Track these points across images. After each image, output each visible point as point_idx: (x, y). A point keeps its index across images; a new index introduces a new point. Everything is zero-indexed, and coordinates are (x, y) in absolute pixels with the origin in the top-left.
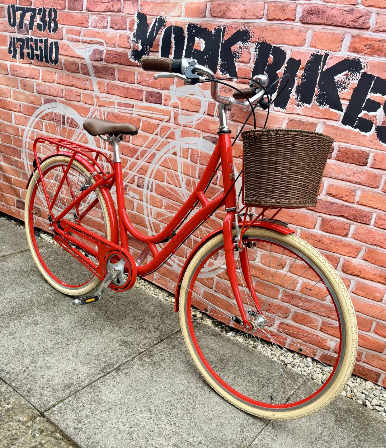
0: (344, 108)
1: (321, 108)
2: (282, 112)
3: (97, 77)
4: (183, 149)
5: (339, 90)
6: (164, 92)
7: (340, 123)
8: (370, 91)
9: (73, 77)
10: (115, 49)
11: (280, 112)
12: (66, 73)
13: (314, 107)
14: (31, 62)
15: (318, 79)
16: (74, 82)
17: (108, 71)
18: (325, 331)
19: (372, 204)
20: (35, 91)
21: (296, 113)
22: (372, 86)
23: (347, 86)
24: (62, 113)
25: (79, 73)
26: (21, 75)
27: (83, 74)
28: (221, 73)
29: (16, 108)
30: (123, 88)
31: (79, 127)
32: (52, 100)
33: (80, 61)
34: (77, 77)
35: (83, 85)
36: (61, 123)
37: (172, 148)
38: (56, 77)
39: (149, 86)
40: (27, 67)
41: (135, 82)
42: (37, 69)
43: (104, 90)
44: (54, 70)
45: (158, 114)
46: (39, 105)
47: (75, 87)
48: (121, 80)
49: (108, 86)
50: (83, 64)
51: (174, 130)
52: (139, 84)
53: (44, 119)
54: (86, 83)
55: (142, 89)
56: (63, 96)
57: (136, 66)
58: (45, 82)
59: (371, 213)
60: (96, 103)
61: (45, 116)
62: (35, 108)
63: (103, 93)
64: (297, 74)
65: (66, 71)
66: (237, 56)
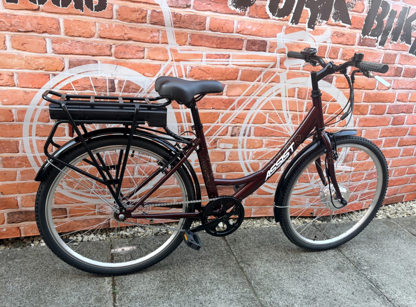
0: (412, 42)
1: (401, 43)
2: (382, 49)
3: (176, 27)
4: (289, 89)
5: (412, 31)
6: (269, 40)
7: (408, 52)
12: (118, 23)
13: (398, 43)
15: (404, 24)
16: (134, 34)
20: (50, 50)
21: (388, 48)
24: (108, 76)
25: (146, 22)
26: (13, 28)
27: (152, 24)
28: (334, 20)
29: (2, 80)
30: (215, 38)
31: (141, 91)
32: (89, 60)
33: (149, 8)
34: (139, 28)
35: (149, 38)
36: (108, 90)
37: (276, 91)
38: (97, 29)
39: (252, 35)
40: (28, 15)
41: (233, 31)
42: (52, 18)
43: (186, 42)
44: (93, 19)
45: (262, 61)
46: (58, 71)
47: (134, 41)
48: (213, 30)
49: (192, 37)
50: (155, 11)
51: (279, 74)
52: (238, 33)
53: (69, 90)
54: (155, 35)
55: (242, 39)
56: (112, 54)
57: (236, 14)
58: (73, 36)
59: (413, 105)
60: (172, 57)
61: (72, 84)
62: (49, 75)
63: (184, 45)
64: (394, 21)
65: (120, 20)
66: (351, 6)
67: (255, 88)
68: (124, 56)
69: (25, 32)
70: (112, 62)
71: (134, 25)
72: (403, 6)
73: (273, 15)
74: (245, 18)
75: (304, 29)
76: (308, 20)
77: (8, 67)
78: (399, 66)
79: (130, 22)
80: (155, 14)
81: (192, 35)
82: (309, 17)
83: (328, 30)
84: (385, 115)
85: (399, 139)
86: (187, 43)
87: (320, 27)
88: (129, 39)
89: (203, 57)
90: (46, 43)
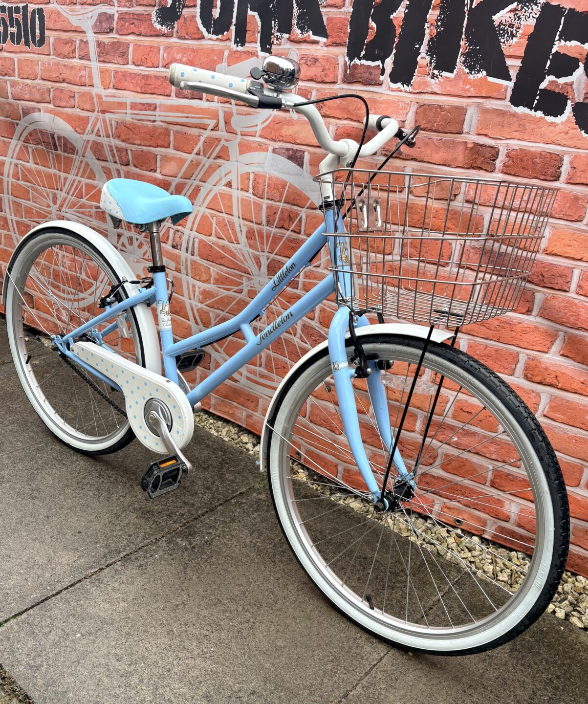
0: (513, 73)
1: (471, 77)
2: (406, 91)
3: (100, 61)
4: (241, 175)
5: (502, 40)
7: (507, 102)
8: (557, 38)
9: (64, 66)
10: (130, 10)
11: (401, 91)
12: (54, 61)
13: (461, 78)
14: (1, 48)
15: (465, 24)
16: (67, 74)
17: (118, 49)
18: (500, 486)
19: (572, 252)
20: (10, 96)
21: (430, 90)
22: (561, 27)
23: (517, 32)
24: (49, 130)
25: (76, 57)
27: (80, 59)
28: (299, 31)
30: (139, 77)
31: (78, 153)
32: (35, 108)
33: (77, 37)
34: (71, 65)
35: (78, 78)
36: (52, 147)
38: (39, 69)
41: (159, 64)
42: (11, 59)
44: (37, 57)
45: (197, 118)
46: (18, 119)
47: (67, 83)
48: (136, 63)
49: (114, 75)
51: (226, 144)
52: (165, 67)
53: (28, 143)
54: (82, 74)
56: (50, 101)
57: (162, 36)
58: (23, 78)
60: (98, 107)
61: (29, 136)
62: (14, 124)
63: (109, 88)
64: (428, 16)
65: (56, 56)
67: (195, 165)
68: (60, 104)
70: (51, 112)
71: (66, 61)
74: (174, 40)
75: (255, 54)
76: (259, 35)
82: (260, 29)
83: (293, 52)
85: (522, 355)
86: (111, 85)
87: (281, 47)
88: (64, 81)
89: (128, 108)
90: (7, 87)
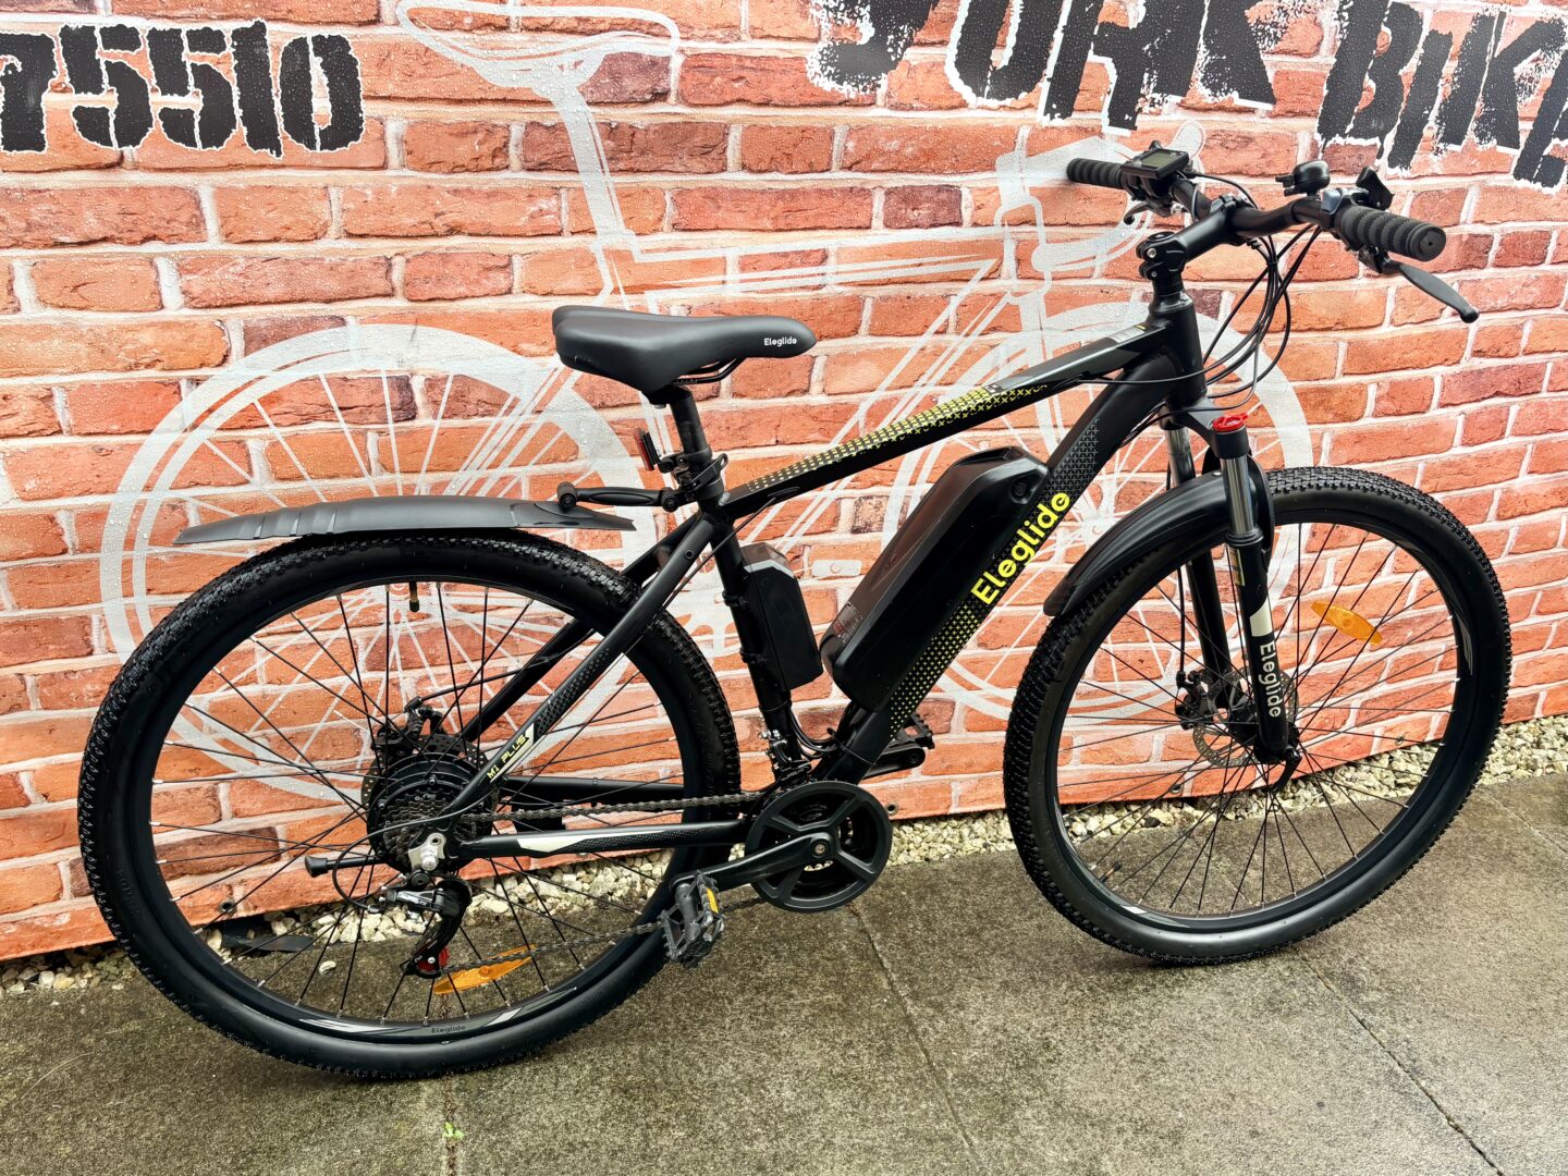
0: (1523, 139)
1: (1480, 148)
2: (1403, 178)
3: (618, 171)
5: (1519, 99)
6: (969, 183)
7: (1509, 176)
9: (456, 191)
10: (733, 47)
11: (1399, 178)
12: (408, 181)
13: (1469, 150)
14: (113, 158)
15: (1484, 79)
16: (458, 212)
19: (1547, 345)
20: (173, 299)
21: (1430, 171)
24: (387, 367)
25: (507, 167)
26: (36, 235)
27: (529, 170)
28: (1209, 91)
29: (13, 415)
30: (765, 197)
31: (512, 407)
32: (313, 319)
33: (517, 116)
34: (486, 188)
35: (524, 219)
36: (390, 414)
37: (1009, 360)
38: (334, 209)
39: (901, 171)
40: (84, 185)
41: (829, 164)
42: (174, 189)
43: (660, 220)
44: (319, 177)
45: (946, 262)
46: (208, 365)
47: (470, 235)
48: (754, 168)
49: (679, 200)
50: (539, 125)
51: (1014, 301)
52: (850, 168)
53: (251, 427)
54: (544, 207)
55: (866, 187)
56: (393, 289)
57: (840, 104)
58: (251, 241)
59: (1544, 365)
60: (615, 281)
61: (259, 407)
62: (177, 384)
63: (655, 231)
64: (1444, 70)
65: (414, 169)
66: (1269, 35)
67: (929, 356)
68: (439, 293)
69: (81, 244)
70: (398, 318)
71: (463, 180)
72: (1475, 11)
73: (979, 94)
74: (878, 113)
75: (1095, 132)
76: (1109, 99)
77: (30, 370)
78: (1476, 232)
79: (452, 172)
80: (537, 134)
81: (680, 193)
82: (1112, 87)
83: (1190, 127)
84: (1435, 413)
85: (1497, 491)
86: (665, 224)
87: (1159, 118)
88: (453, 231)
89: (729, 270)
90: (158, 276)
